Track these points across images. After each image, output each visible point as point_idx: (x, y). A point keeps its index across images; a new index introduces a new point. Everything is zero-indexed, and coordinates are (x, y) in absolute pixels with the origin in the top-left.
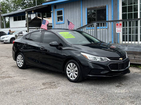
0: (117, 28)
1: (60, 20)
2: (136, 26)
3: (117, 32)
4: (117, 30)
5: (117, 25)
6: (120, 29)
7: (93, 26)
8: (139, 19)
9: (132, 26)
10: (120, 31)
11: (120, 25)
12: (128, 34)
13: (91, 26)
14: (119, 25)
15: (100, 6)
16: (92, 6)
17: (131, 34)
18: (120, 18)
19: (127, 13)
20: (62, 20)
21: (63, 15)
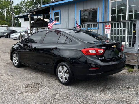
0: (106, 29)
1: (57, 21)
2: (124, 28)
3: (106, 33)
4: (106, 31)
5: (106, 26)
6: (109, 30)
7: (84, 27)
8: (127, 21)
9: (121, 28)
10: (109, 32)
11: (109, 27)
12: (116, 35)
13: (83, 26)
14: (107, 26)
15: (91, 8)
16: (85, 8)
17: (119, 35)
18: (110, 19)
19: (116, 15)
20: (59, 21)
21: (59, 17)
